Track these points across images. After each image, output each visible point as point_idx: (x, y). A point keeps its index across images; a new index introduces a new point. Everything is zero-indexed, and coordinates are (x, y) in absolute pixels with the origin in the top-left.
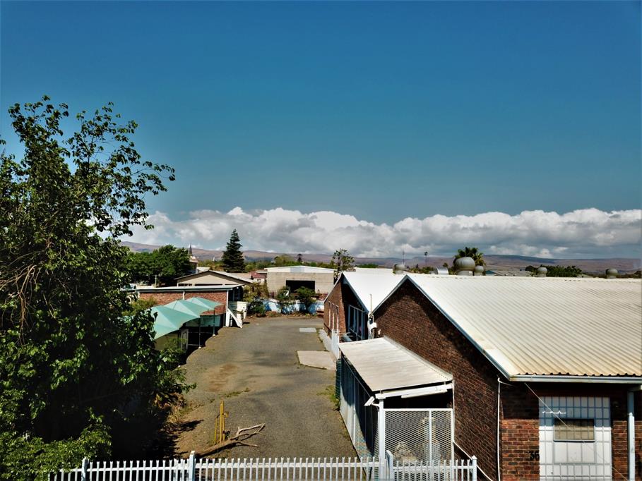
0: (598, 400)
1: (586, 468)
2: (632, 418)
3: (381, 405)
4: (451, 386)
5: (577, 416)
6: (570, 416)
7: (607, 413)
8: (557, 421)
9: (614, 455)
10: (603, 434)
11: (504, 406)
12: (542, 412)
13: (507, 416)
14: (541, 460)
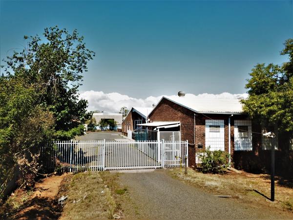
0: (221, 121)
1: (218, 139)
2: (229, 125)
3: (158, 130)
4: (180, 125)
5: (215, 125)
6: (214, 125)
7: (223, 124)
8: (210, 126)
9: (225, 135)
10: (222, 130)
11: (196, 122)
12: (206, 124)
13: (197, 124)
14: (206, 137)
